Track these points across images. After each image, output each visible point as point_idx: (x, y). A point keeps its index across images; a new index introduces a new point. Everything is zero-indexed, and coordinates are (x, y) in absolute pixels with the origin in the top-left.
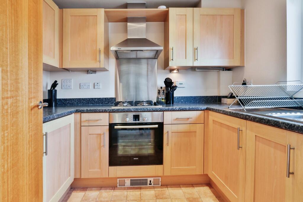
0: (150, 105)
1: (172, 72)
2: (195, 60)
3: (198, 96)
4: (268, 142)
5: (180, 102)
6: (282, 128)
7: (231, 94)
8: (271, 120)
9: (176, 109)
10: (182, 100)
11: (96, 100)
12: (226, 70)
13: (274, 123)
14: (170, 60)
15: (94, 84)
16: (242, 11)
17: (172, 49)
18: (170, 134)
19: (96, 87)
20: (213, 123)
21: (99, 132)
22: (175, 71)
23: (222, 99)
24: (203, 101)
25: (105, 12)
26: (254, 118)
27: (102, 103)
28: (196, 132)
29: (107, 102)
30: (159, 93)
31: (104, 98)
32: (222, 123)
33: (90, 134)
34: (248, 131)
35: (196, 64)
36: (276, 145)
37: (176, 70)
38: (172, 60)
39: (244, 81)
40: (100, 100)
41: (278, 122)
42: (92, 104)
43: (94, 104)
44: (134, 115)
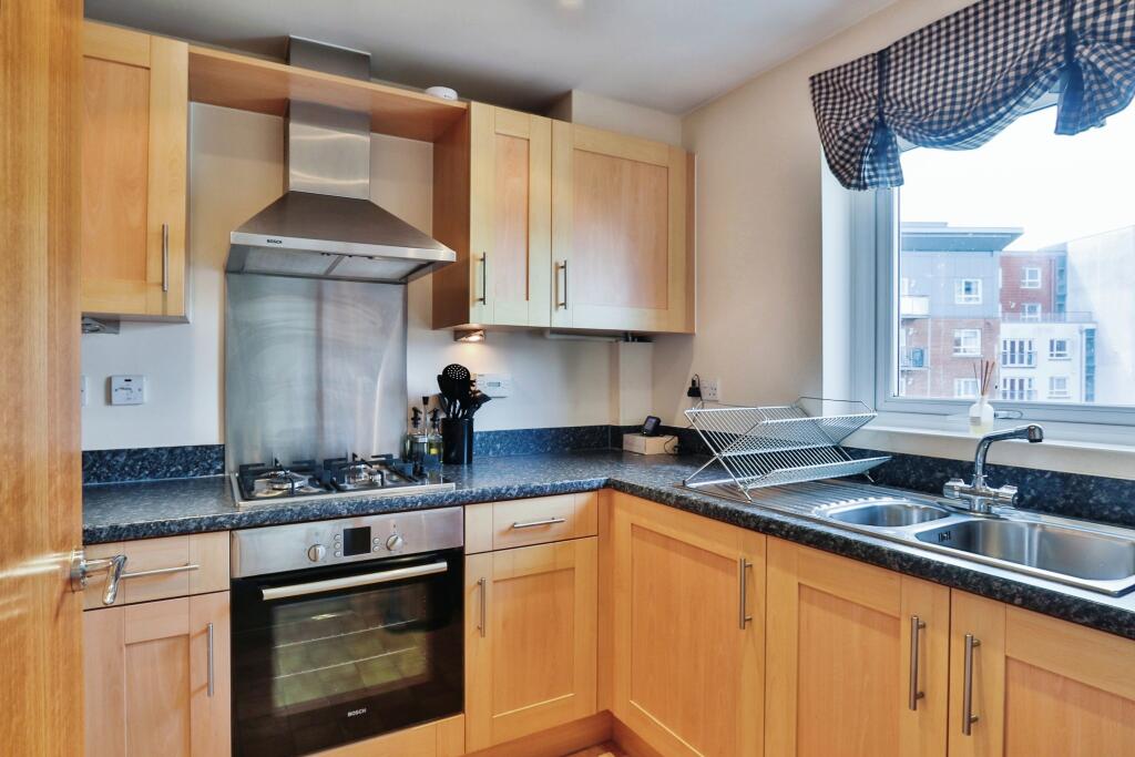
0: (403, 482)
1: (464, 339)
2: (557, 305)
3: (551, 429)
4: (843, 605)
5: (491, 453)
6: (890, 569)
7: (654, 421)
8: (856, 542)
9: (511, 491)
10: (498, 446)
11: (122, 459)
12: (633, 340)
13: (865, 553)
14: (474, 301)
15: (109, 381)
16: (690, 158)
17: (483, 260)
18: (489, 587)
19: (116, 397)
20: (632, 535)
21: (179, 627)
22: (475, 338)
23: (627, 437)
24: (567, 445)
25: (192, 57)
26: (795, 532)
27: (153, 473)
28: (573, 569)
29: (180, 468)
30: (415, 420)
31: (166, 448)
32: (669, 537)
33: (127, 645)
34: (771, 569)
35: (562, 320)
36: (868, 615)
37: (481, 332)
38: (483, 300)
39: (694, 382)
40: (143, 459)
41: (878, 549)
42: (99, 480)
43: (108, 479)
44: (345, 531)
